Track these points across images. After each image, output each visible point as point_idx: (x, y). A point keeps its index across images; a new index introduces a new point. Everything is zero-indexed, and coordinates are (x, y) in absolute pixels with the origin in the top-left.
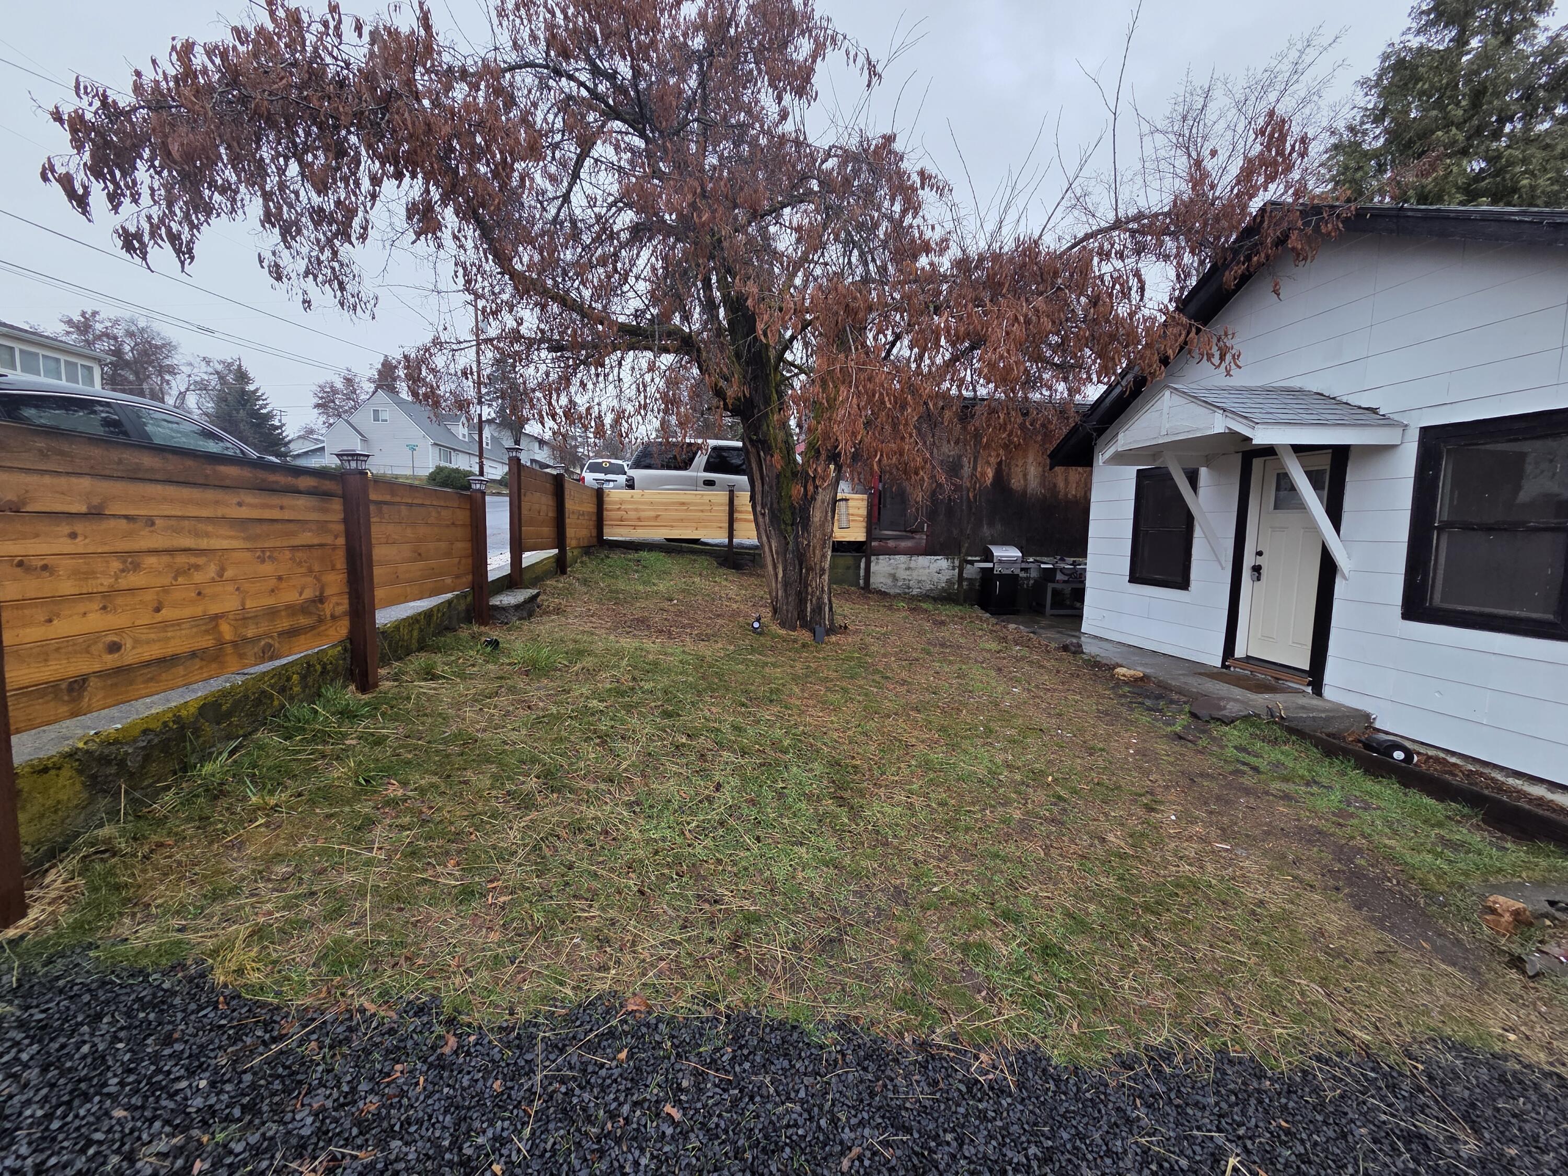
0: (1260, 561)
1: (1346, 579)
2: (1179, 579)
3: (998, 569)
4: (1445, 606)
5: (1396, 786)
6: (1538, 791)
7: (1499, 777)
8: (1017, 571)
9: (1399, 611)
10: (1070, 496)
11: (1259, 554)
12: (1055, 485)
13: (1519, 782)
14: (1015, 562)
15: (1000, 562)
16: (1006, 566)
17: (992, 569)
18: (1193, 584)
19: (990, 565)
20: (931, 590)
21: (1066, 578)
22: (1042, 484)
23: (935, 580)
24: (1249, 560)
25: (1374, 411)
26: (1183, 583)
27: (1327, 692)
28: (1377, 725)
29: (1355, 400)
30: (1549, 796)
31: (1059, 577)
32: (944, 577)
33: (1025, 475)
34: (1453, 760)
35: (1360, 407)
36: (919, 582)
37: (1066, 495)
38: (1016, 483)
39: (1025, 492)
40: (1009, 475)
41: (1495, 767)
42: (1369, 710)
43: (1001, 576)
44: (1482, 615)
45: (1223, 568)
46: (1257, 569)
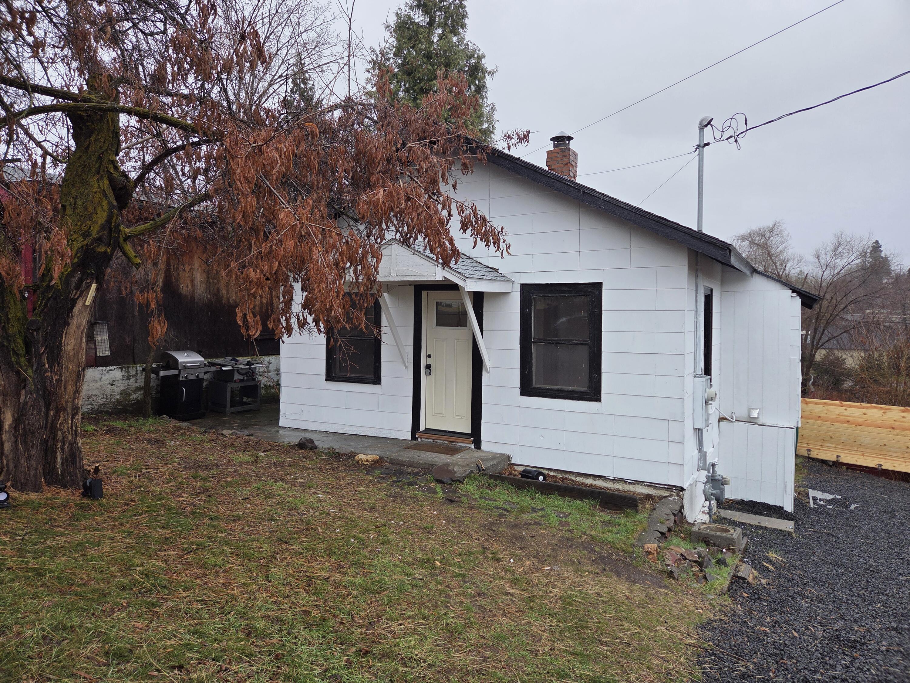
0: (429, 361)
1: (488, 373)
2: (372, 377)
3: (183, 375)
4: (538, 386)
5: (559, 498)
6: (589, 481)
7: (572, 477)
8: (201, 376)
9: (518, 391)
10: (231, 301)
11: (429, 356)
12: (218, 290)
13: (581, 479)
14: (198, 367)
15: (185, 368)
16: (192, 371)
17: (178, 375)
18: (383, 380)
19: (176, 372)
20: (104, 404)
21: (241, 377)
22: (208, 289)
23: (109, 392)
24: (424, 362)
25: (496, 270)
26: (376, 380)
27: (483, 446)
28: (513, 461)
29: (484, 261)
30: (594, 483)
31: (237, 377)
32: (118, 389)
33: (192, 281)
34: (552, 474)
35: (488, 267)
36: (89, 397)
37: (228, 300)
38: (185, 288)
39: (193, 297)
40: (177, 280)
41: (570, 473)
42: (508, 453)
43: (187, 383)
44: (558, 390)
45: (406, 367)
46: (428, 367)
